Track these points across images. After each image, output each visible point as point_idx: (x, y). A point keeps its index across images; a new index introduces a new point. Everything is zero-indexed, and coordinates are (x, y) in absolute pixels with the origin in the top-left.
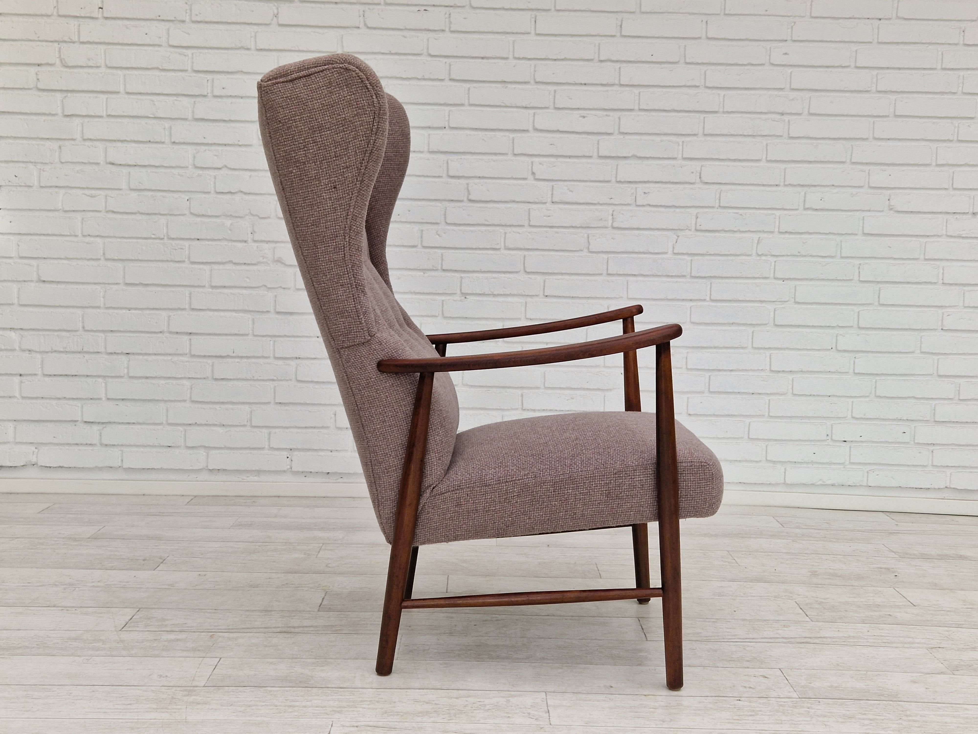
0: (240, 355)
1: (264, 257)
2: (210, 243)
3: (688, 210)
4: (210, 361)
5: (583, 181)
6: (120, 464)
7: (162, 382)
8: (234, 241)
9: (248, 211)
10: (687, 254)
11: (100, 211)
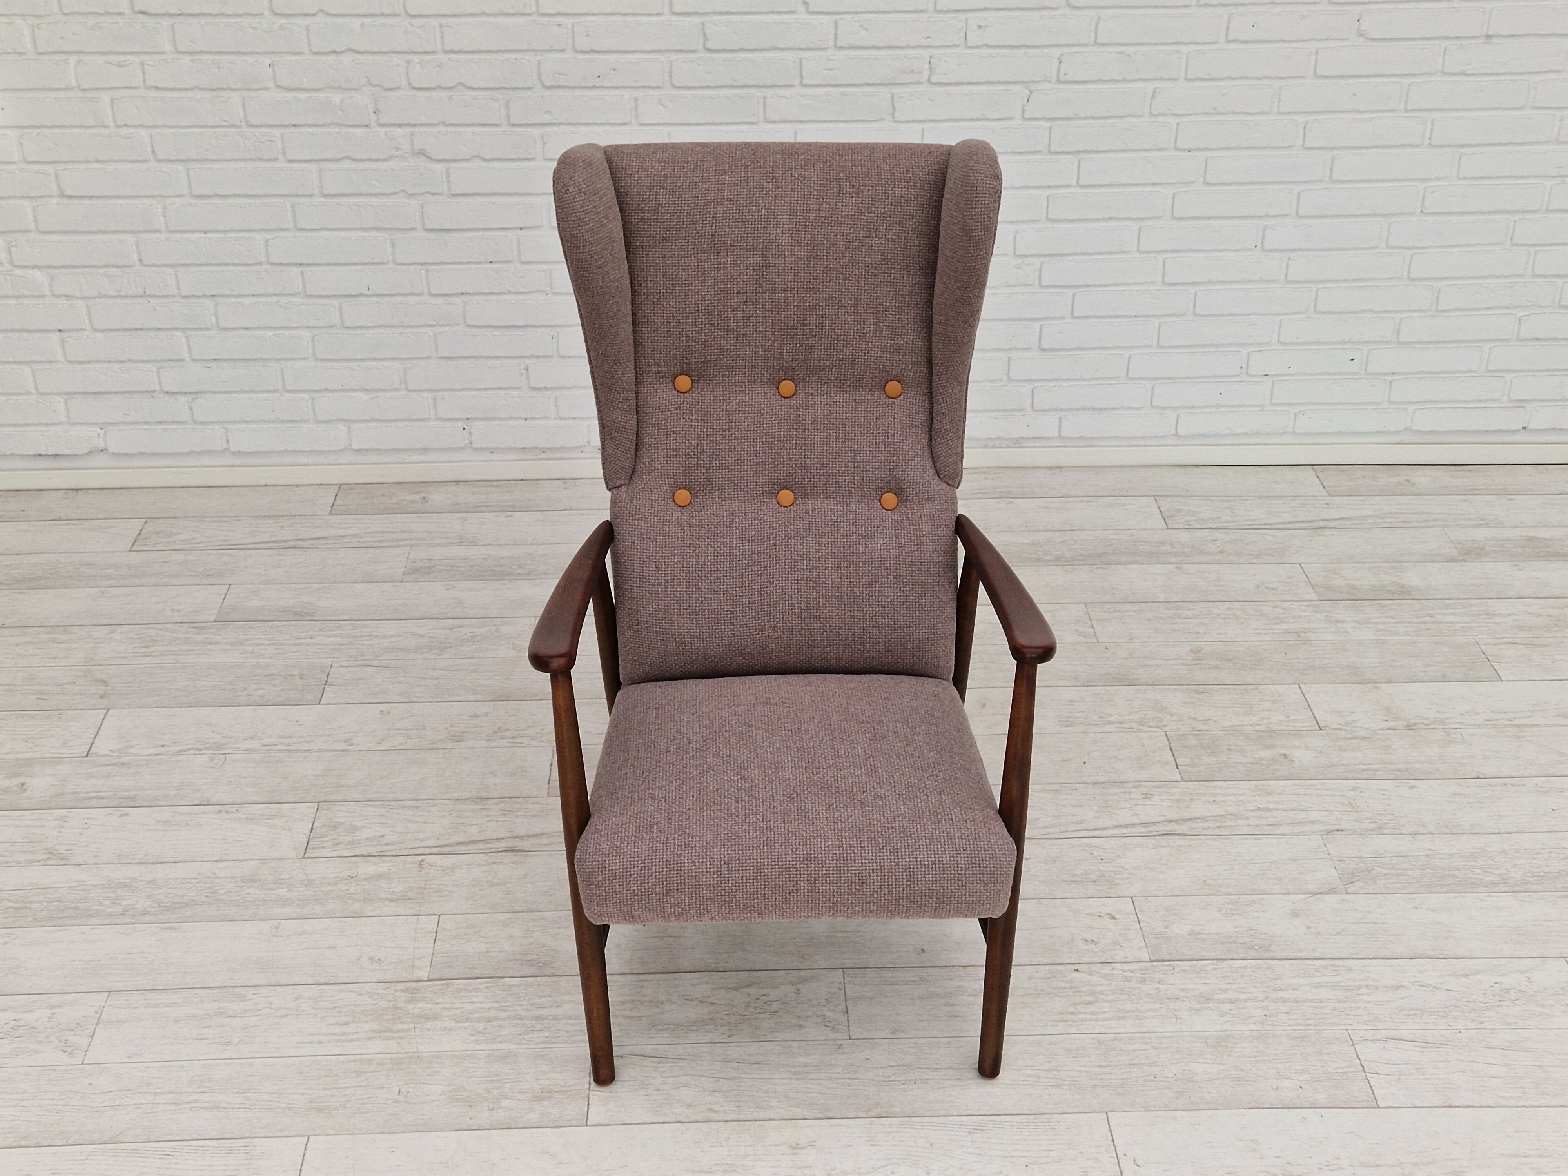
0: (379, 292)
1: (397, 149)
2: (314, 130)
3: (1046, 50)
4: (335, 302)
5: (884, 12)
6: (225, 446)
7: (269, 333)
8: (350, 126)
9: (366, 80)
10: (1045, 119)
11: (136, 88)
